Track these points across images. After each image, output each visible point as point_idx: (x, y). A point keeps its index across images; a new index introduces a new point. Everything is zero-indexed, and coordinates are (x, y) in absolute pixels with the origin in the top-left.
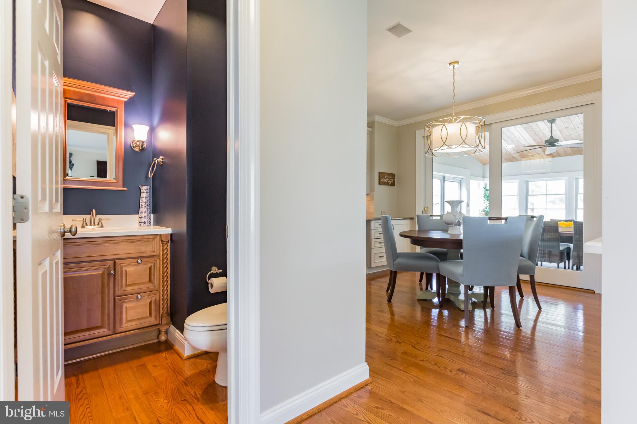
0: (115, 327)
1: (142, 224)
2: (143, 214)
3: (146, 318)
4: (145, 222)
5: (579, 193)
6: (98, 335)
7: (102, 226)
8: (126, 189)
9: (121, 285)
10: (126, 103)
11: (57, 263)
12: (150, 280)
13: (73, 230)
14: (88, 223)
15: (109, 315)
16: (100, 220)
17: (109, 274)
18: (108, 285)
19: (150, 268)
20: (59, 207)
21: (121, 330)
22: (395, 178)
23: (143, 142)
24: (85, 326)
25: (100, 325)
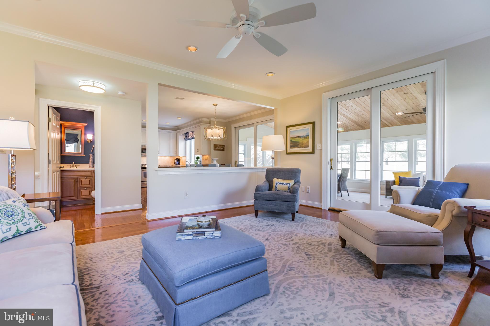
0: (78, 197)
1: (90, 167)
2: (90, 164)
3: (88, 195)
4: (91, 166)
5: (357, 152)
6: (73, 199)
7: (76, 168)
8: (85, 155)
9: (80, 185)
10: (85, 127)
11: (58, 174)
12: (90, 184)
13: (63, 167)
14: (72, 166)
15: (76, 194)
16: (76, 166)
17: (76, 181)
18: (76, 184)
19: (90, 180)
20: (59, 162)
21: (80, 198)
22: (224, 147)
23: (90, 140)
24: (69, 196)
25: (73, 196)
